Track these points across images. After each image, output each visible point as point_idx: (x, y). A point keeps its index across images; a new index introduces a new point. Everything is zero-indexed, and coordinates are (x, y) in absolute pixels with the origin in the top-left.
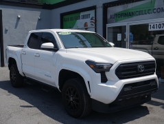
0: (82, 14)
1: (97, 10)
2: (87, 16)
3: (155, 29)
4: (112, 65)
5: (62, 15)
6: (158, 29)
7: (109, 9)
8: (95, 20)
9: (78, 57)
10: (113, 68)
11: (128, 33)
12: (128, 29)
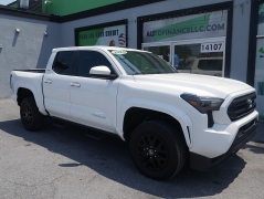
0: (106, 29)
1: (129, 25)
2: (114, 33)
3: (210, 51)
4: (223, 100)
5: (77, 31)
6: (213, 51)
7: (145, 24)
8: (127, 39)
9: (167, 88)
10: (225, 105)
11: (172, 55)
12: (172, 50)
